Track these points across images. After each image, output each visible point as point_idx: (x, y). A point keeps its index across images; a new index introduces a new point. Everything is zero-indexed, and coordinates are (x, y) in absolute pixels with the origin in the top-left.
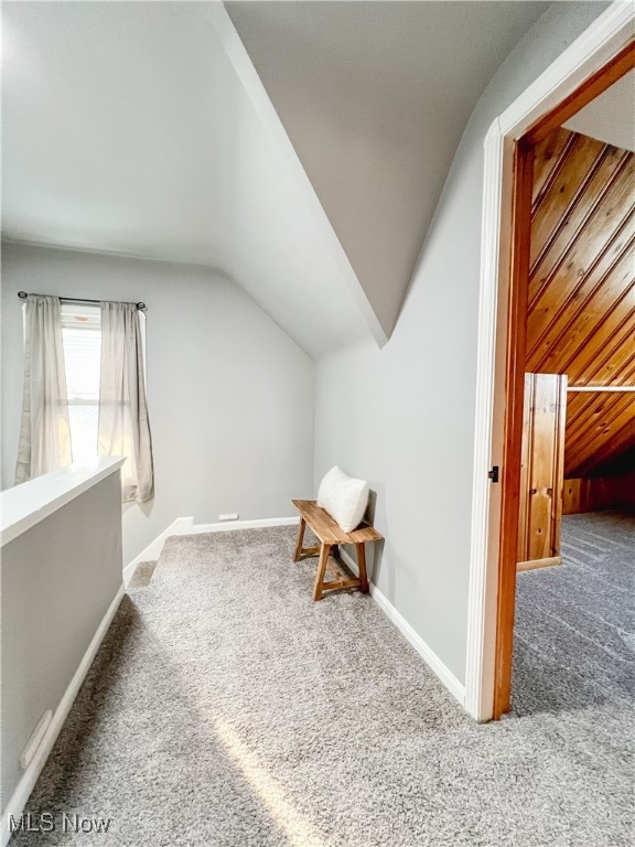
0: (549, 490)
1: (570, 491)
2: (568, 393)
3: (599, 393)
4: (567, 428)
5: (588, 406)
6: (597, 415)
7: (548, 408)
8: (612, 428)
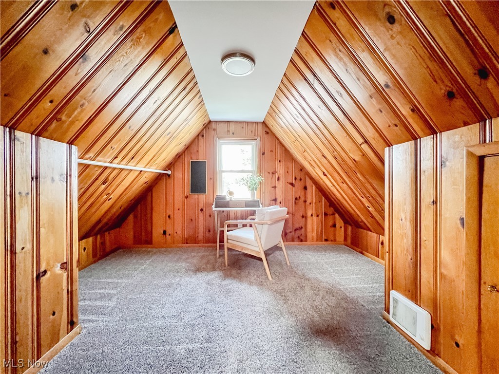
0: (62, 264)
1: (85, 249)
2: (79, 164)
3: (106, 168)
4: (79, 198)
5: (97, 179)
6: (103, 186)
7: (57, 178)
8: (114, 196)
